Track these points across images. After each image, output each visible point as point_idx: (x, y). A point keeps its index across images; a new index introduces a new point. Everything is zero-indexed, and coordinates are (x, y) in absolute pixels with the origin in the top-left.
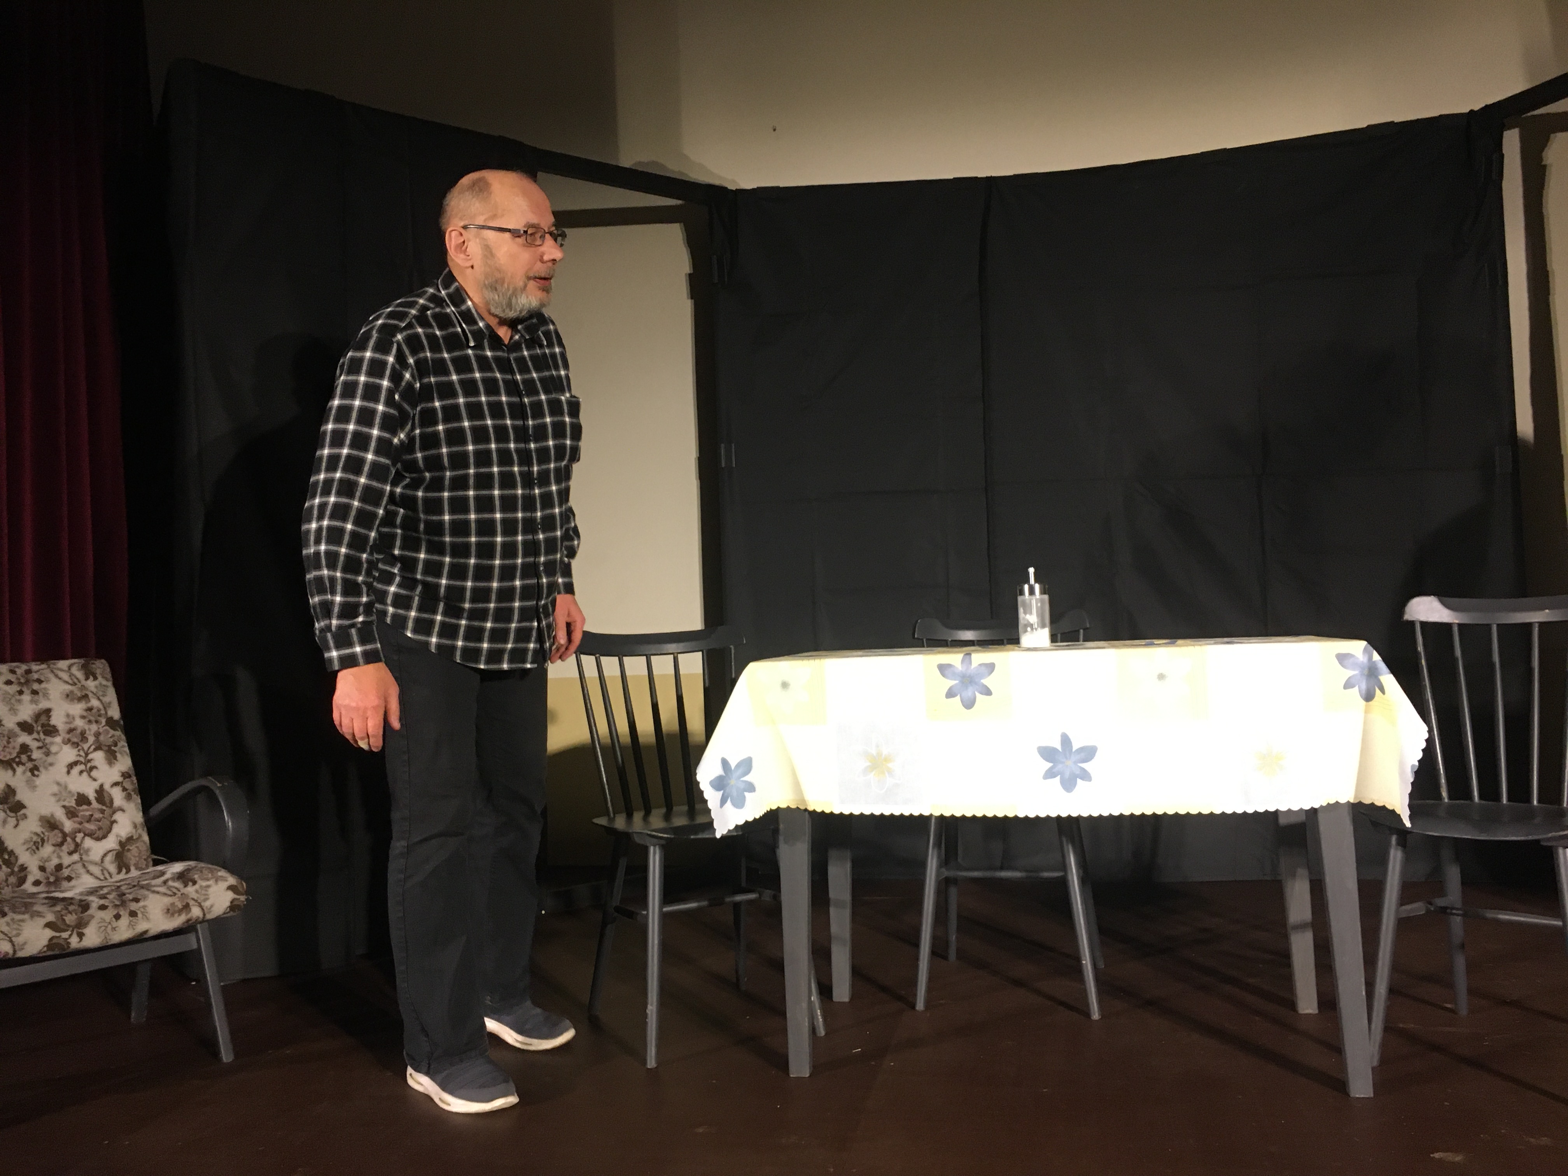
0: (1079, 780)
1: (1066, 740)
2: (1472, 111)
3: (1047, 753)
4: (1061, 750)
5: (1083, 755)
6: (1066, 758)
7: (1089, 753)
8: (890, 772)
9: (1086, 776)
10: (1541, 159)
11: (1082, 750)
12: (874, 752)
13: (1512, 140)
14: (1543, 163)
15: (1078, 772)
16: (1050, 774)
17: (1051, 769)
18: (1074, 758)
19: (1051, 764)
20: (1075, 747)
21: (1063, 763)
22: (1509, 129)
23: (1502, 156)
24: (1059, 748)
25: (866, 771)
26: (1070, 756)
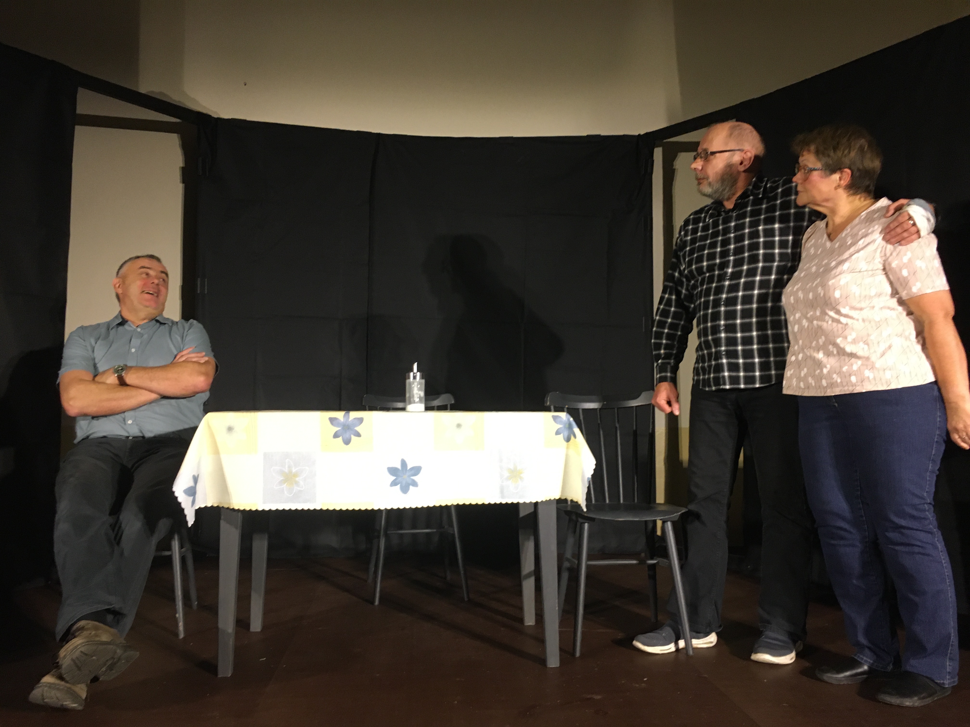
1: (404, 463)
2: (640, 134)
3: (392, 471)
5: (413, 472)
6: (404, 474)
7: (417, 470)
8: (297, 483)
9: (415, 484)
11: (412, 468)
12: (286, 470)
13: (658, 153)
15: (410, 482)
16: (394, 484)
17: (395, 480)
18: (408, 474)
19: (394, 478)
20: (409, 467)
21: (402, 476)
22: (657, 147)
23: (653, 160)
24: (399, 467)
25: (281, 482)
26: (406, 472)
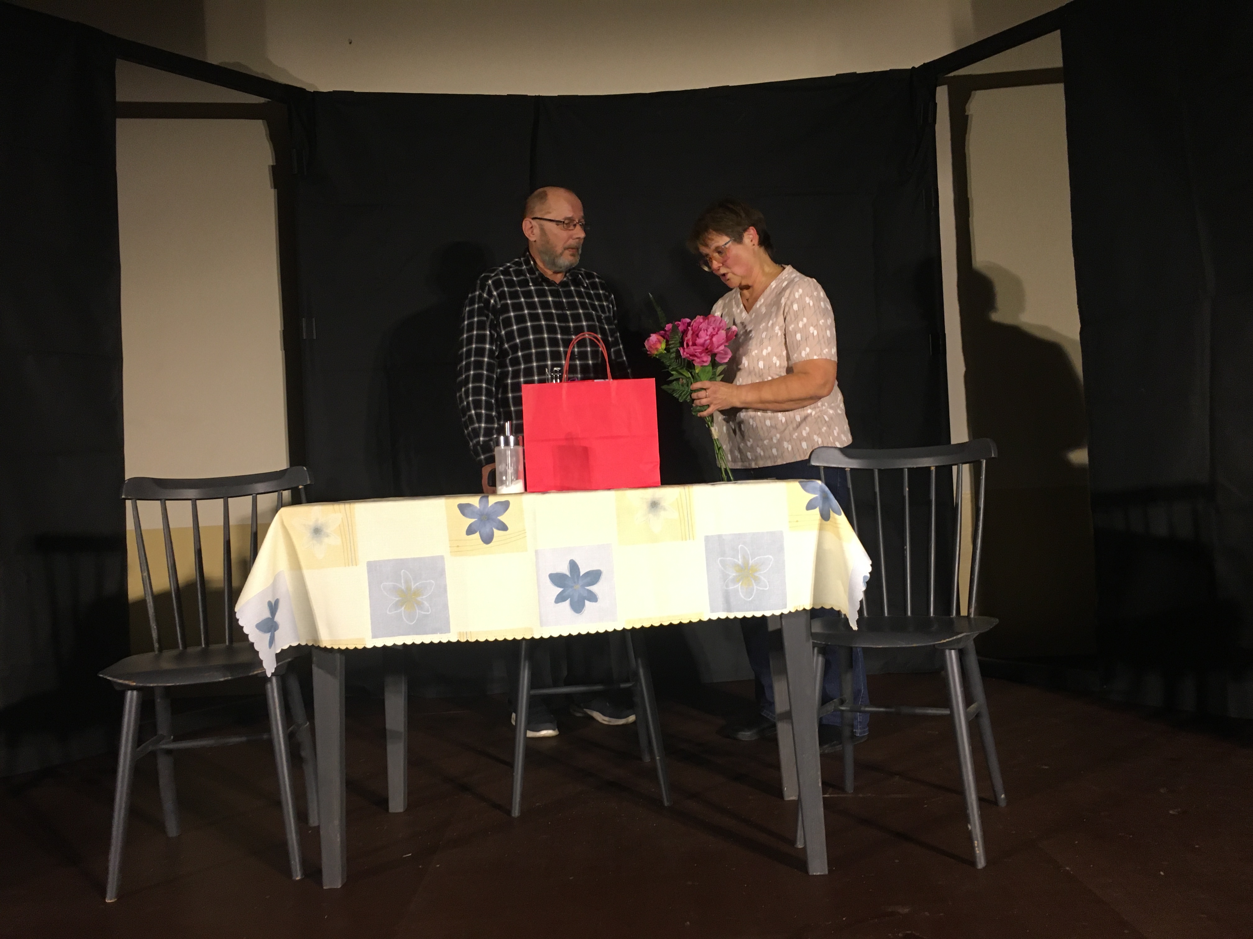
0: (587, 602)
1: (574, 567)
2: (913, 68)
3: (557, 579)
4: (570, 576)
5: (588, 579)
6: (575, 583)
7: (595, 576)
8: (420, 605)
9: (593, 598)
10: (964, 111)
11: (588, 574)
12: (403, 587)
13: (942, 94)
14: (966, 114)
15: (585, 594)
16: (560, 599)
17: (561, 593)
18: (581, 582)
19: (560, 590)
20: (582, 572)
21: (572, 587)
22: (940, 85)
23: (936, 104)
24: (568, 573)
25: (397, 605)
26: (578, 580)
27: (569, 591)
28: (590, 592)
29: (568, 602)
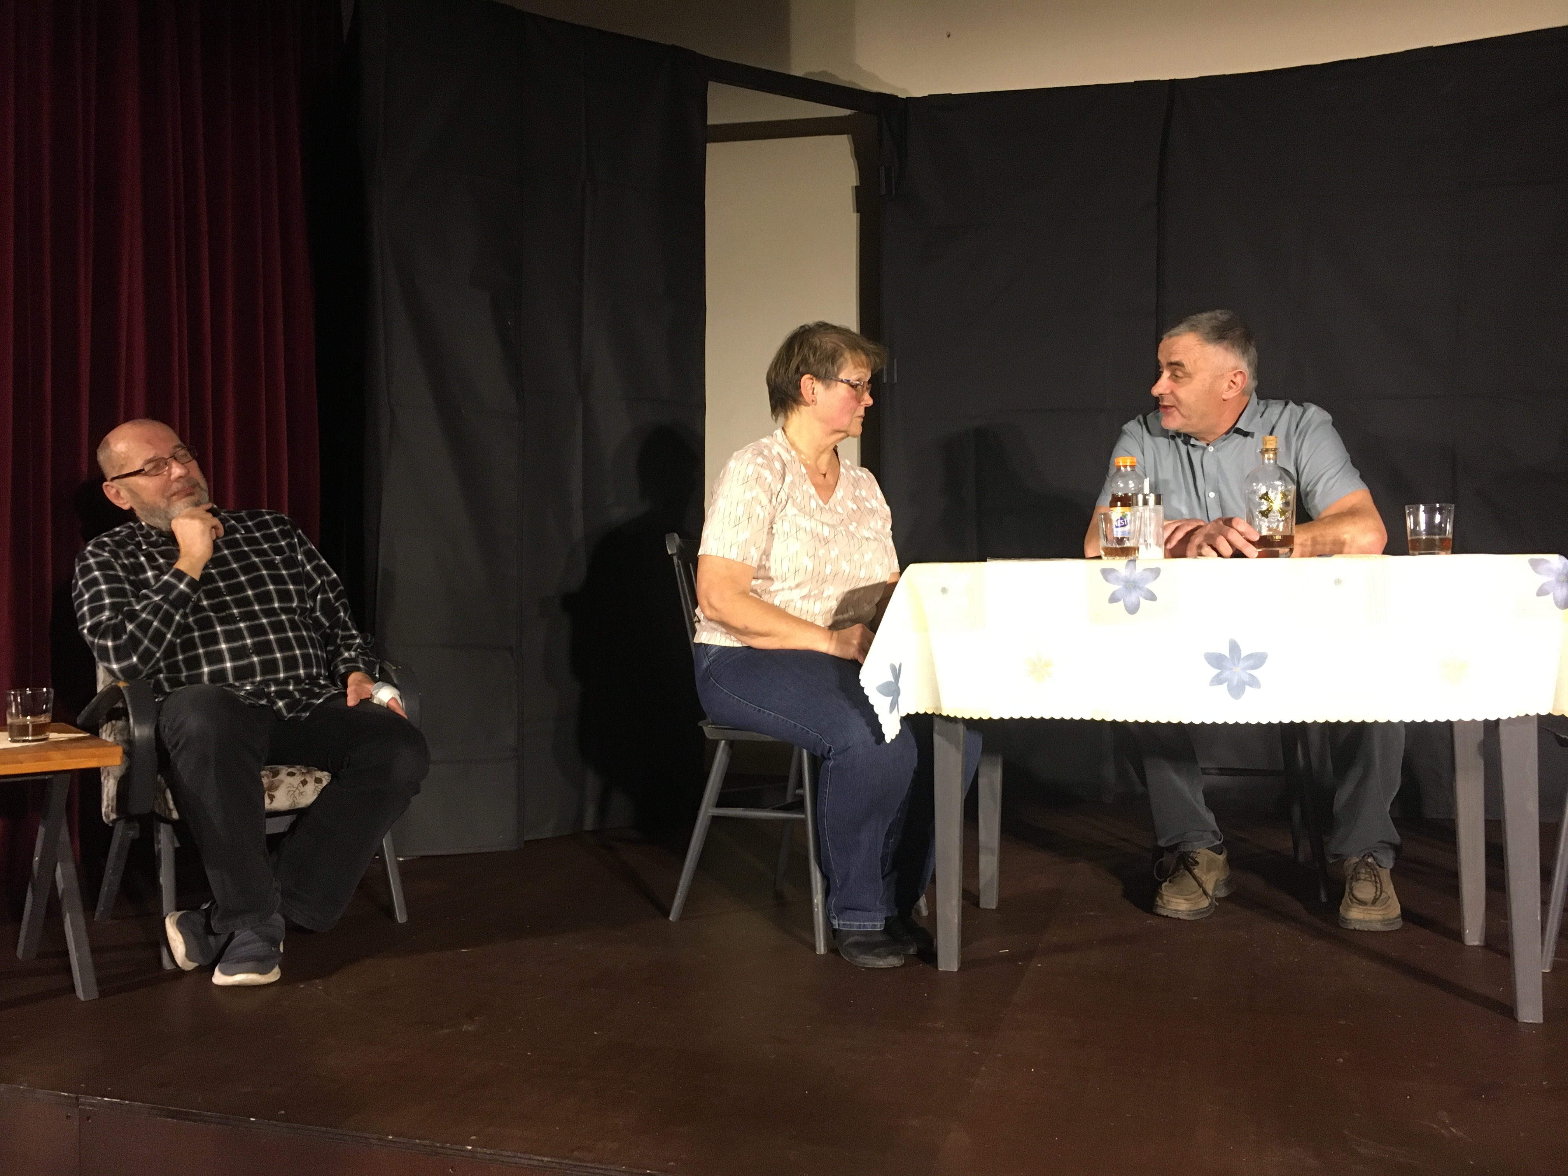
0: (1248, 688)
1: (1234, 647)
3: (1215, 660)
4: (1229, 657)
6: (1235, 665)
7: (1258, 660)
9: (1254, 683)
15: (1246, 678)
16: (1217, 681)
17: (1218, 675)
18: (1242, 664)
19: (1218, 671)
20: (1244, 654)
21: (1231, 669)
26: (1239, 662)
27: (1227, 674)
28: (1252, 676)
29: (1225, 685)
